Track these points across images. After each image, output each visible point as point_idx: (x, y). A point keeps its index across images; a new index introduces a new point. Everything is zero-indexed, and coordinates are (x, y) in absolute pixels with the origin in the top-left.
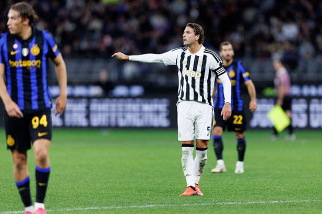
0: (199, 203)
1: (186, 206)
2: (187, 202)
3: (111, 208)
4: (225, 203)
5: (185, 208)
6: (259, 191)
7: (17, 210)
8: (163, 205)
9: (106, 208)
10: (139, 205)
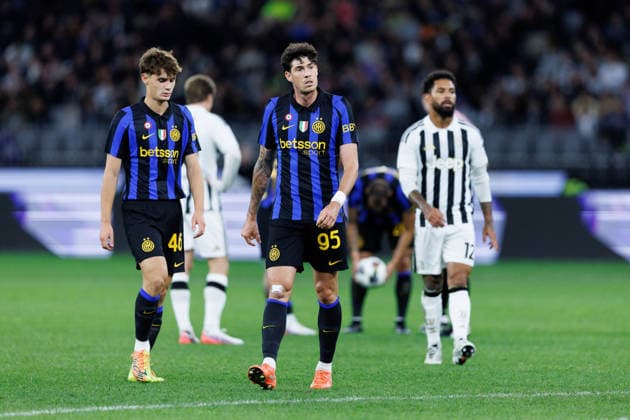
0: (445, 394)
1: (421, 400)
2: (421, 392)
3: (281, 401)
4: (493, 395)
5: (419, 403)
6: (555, 373)
7: (107, 406)
8: (378, 398)
9: (273, 401)
10: (334, 397)
